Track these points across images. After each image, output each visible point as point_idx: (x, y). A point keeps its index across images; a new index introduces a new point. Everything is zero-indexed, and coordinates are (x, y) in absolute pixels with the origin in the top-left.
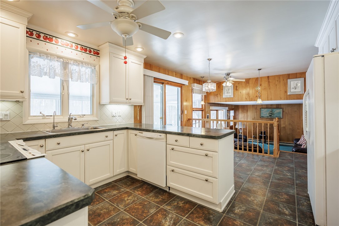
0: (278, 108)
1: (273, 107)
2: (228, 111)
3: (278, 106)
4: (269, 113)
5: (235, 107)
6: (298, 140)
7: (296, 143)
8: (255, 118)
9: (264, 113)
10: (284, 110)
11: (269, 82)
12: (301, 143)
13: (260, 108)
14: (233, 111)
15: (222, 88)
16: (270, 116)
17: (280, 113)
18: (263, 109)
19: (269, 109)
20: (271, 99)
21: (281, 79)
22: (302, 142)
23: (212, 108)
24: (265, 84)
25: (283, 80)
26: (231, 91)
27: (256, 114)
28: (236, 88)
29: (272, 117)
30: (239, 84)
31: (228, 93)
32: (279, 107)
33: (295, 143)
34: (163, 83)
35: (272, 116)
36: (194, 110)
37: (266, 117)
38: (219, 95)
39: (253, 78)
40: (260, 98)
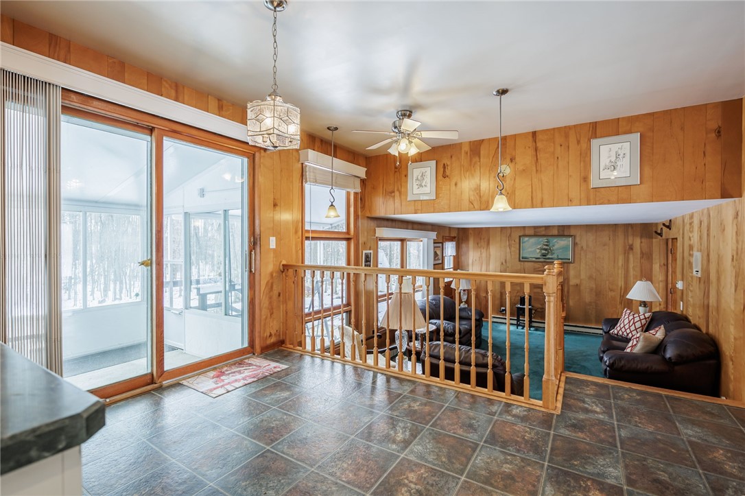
0: (564, 236)
1: (550, 234)
2: (439, 244)
3: (563, 231)
4: (541, 249)
5: (458, 234)
6: (614, 322)
7: (607, 333)
8: (506, 262)
9: (530, 250)
10: (578, 240)
11: (536, 150)
12: (620, 333)
13: (520, 237)
14: (454, 243)
15: (404, 173)
16: (544, 255)
17: (565, 248)
18: (526, 239)
19: (541, 239)
20: (542, 202)
21: (573, 139)
22: (623, 330)
23: (382, 232)
24: (525, 158)
25: (578, 142)
26: (429, 181)
27: (508, 250)
28: (444, 171)
29: (549, 258)
30: (451, 157)
31: (421, 186)
32: (566, 234)
33: (605, 333)
34: (151, 130)
35: (549, 256)
36: (307, 238)
37: (534, 259)
38: (397, 194)
39: (489, 139)
40: (501, 194)
